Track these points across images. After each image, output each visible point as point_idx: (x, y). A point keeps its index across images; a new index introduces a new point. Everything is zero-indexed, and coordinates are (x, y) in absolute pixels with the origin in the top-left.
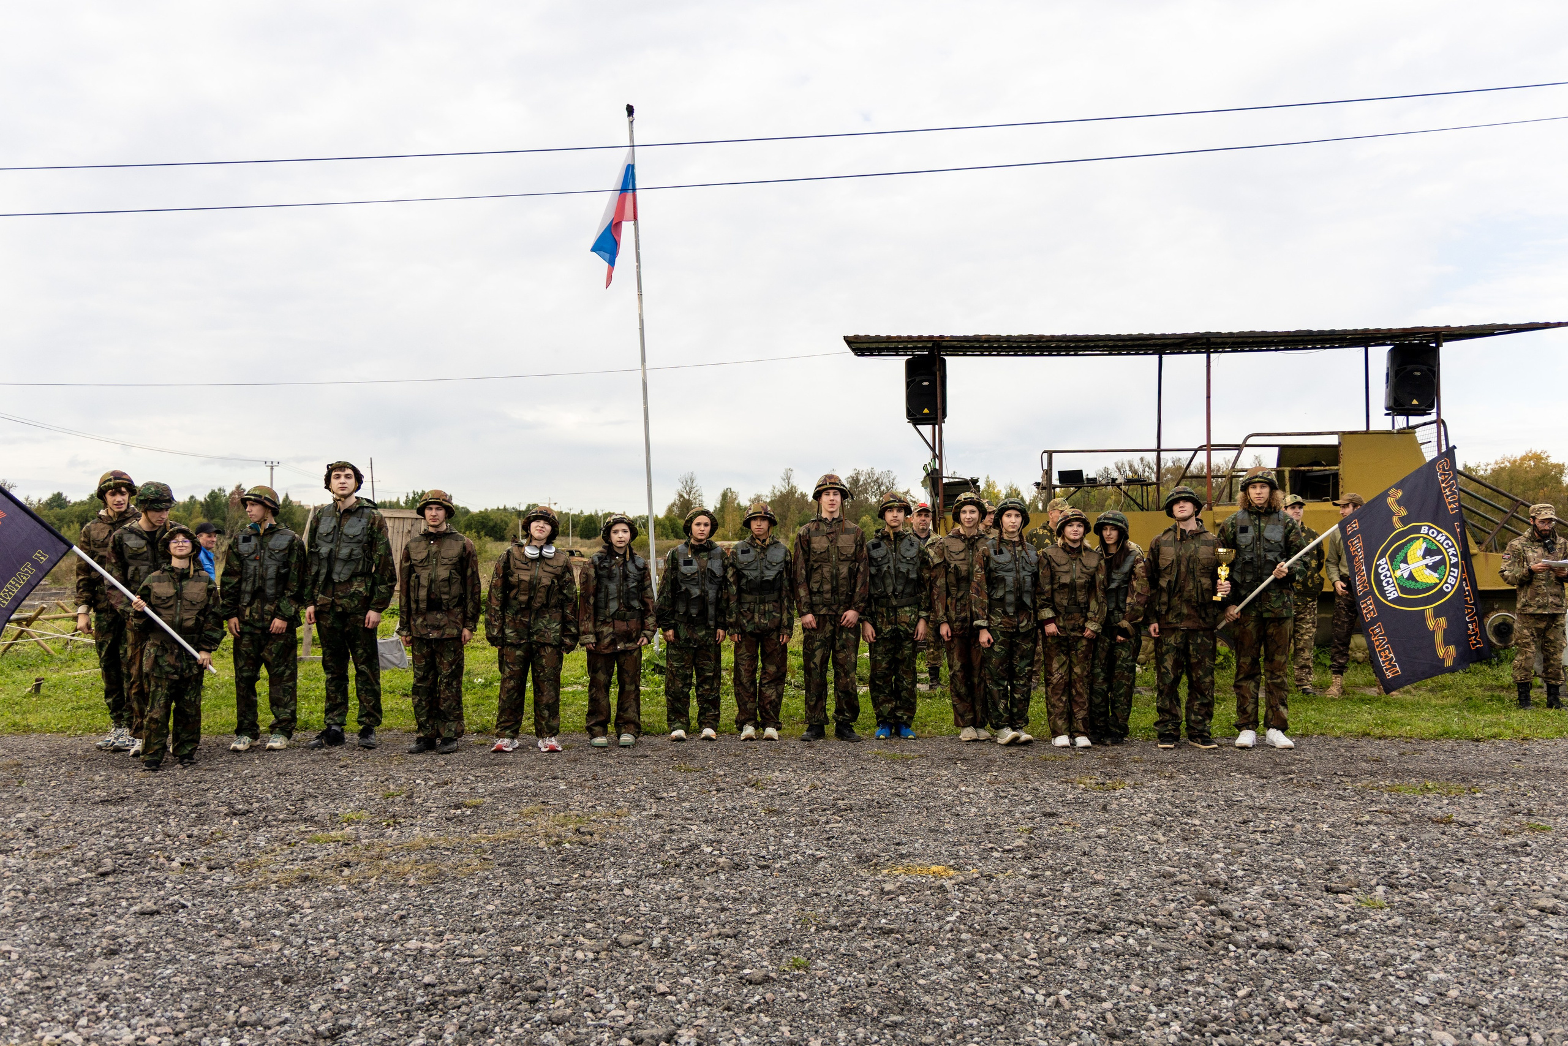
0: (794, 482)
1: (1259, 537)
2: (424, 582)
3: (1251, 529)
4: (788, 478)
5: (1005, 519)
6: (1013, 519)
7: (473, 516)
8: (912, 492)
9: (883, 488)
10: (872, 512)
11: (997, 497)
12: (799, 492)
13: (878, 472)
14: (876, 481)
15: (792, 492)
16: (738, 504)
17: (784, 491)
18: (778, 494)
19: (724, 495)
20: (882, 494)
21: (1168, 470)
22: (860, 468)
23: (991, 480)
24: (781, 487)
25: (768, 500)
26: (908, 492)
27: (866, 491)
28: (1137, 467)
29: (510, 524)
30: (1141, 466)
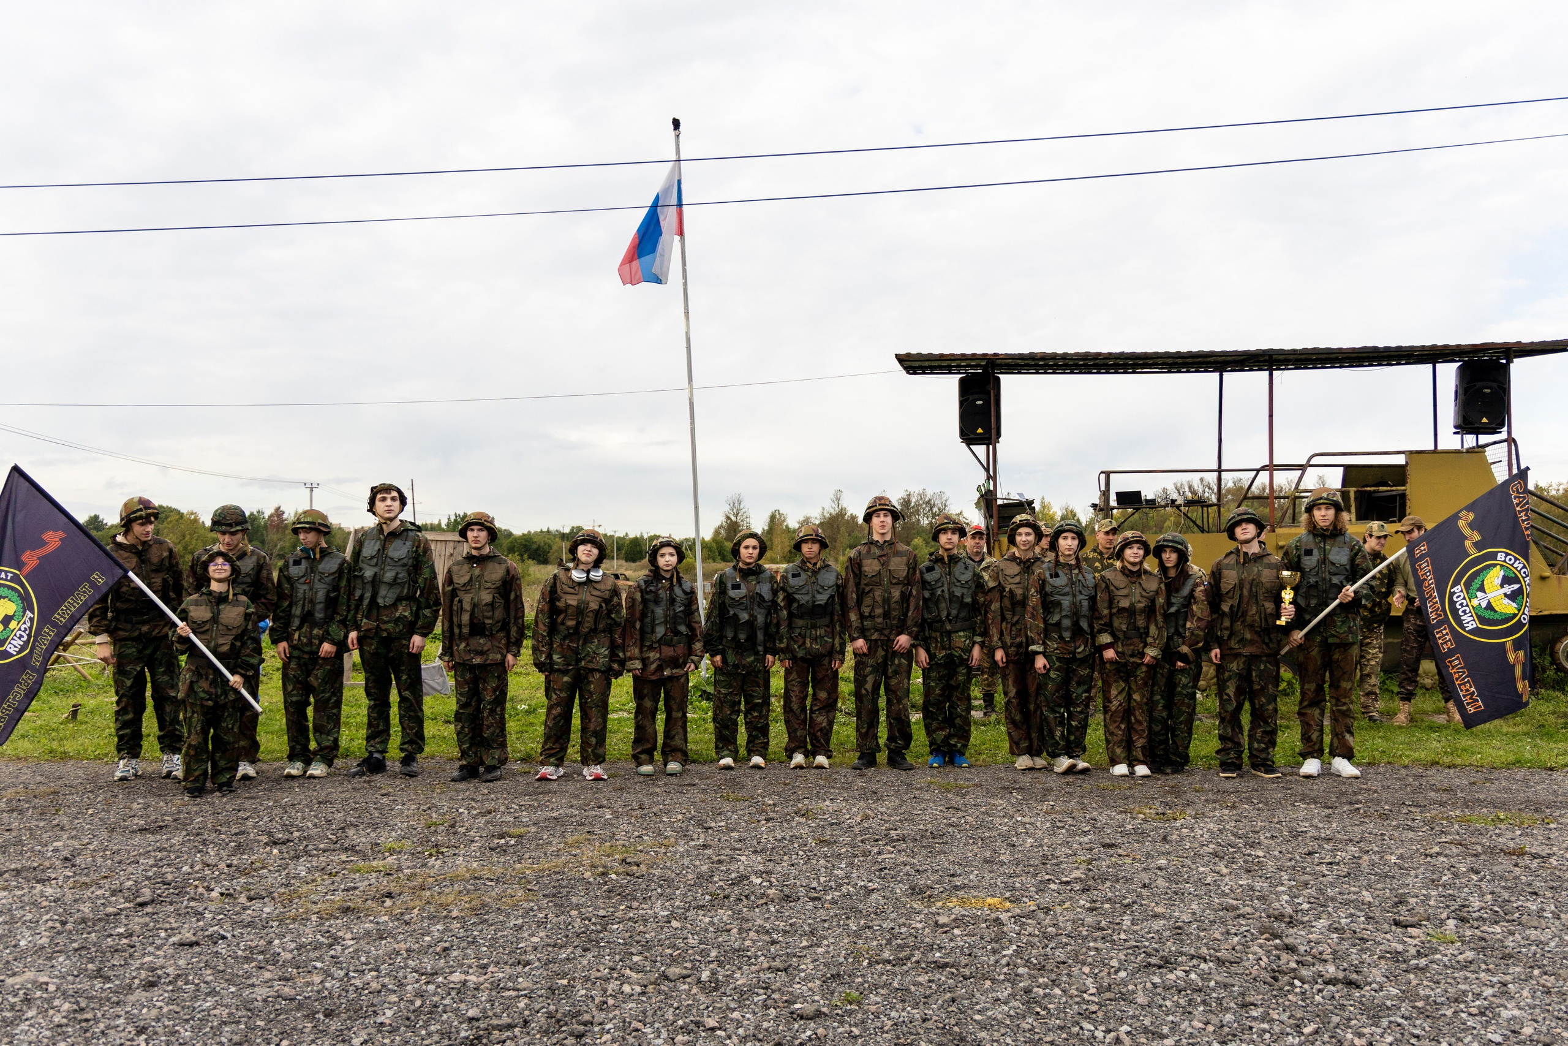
0: (844, 503)
1: (1324, 560)
2: (467, 606)
3: (1315, 552)
4: (838, 500)
5: (1061, 542)
6: (1069, 542)
7: (516, 539)
9: (935, 509)
12: (849, 514)
13: (929, 493)
14: (928, 502)
15: (841, 514)
16: (787, 526)
17: (834, 513)
18: (828, 515)
19: (773, 518)
20: (934, 516)
21: (1229, 491)
22: (911, 489)
23: (1046, 501)
24: (831, 509)
25: (817, 522)
26: (961, 513)
27: (917, 512)
28: (1196, 488)
29: (555, 548)
30: (1201, 487)
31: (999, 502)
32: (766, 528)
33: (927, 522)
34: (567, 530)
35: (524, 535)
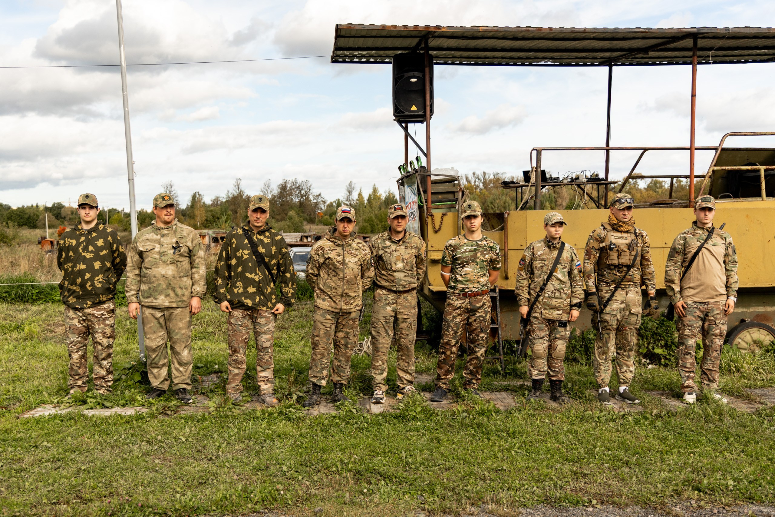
0: (243, 187)
4: (238, 185)
7: (13, 211)
8: (322, 195)
9: (303, 192)
10: (295, 208)
11: (379, 198)
12: (245, 195)
13: (299, 181)
14: (298, 188)
15: (241, 194)
16: (204, 203)
17: (236, 194)
18: (231, 196)
19: (194, 196)
20: (302, 196)
21: (490, 181)
22: (287, 179)
24: (233, 192)
25: (224, 200)
26: (320, 195)
27: (291, 194)
28: (470, 179)
29: (41, 217)
30: (473, 178)
31: (433, 178)
32: (190, 204)
33: (297, 200)
34: (50, 205)
35: (19, 208)
